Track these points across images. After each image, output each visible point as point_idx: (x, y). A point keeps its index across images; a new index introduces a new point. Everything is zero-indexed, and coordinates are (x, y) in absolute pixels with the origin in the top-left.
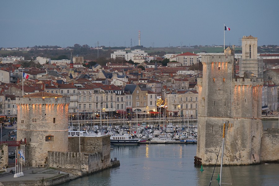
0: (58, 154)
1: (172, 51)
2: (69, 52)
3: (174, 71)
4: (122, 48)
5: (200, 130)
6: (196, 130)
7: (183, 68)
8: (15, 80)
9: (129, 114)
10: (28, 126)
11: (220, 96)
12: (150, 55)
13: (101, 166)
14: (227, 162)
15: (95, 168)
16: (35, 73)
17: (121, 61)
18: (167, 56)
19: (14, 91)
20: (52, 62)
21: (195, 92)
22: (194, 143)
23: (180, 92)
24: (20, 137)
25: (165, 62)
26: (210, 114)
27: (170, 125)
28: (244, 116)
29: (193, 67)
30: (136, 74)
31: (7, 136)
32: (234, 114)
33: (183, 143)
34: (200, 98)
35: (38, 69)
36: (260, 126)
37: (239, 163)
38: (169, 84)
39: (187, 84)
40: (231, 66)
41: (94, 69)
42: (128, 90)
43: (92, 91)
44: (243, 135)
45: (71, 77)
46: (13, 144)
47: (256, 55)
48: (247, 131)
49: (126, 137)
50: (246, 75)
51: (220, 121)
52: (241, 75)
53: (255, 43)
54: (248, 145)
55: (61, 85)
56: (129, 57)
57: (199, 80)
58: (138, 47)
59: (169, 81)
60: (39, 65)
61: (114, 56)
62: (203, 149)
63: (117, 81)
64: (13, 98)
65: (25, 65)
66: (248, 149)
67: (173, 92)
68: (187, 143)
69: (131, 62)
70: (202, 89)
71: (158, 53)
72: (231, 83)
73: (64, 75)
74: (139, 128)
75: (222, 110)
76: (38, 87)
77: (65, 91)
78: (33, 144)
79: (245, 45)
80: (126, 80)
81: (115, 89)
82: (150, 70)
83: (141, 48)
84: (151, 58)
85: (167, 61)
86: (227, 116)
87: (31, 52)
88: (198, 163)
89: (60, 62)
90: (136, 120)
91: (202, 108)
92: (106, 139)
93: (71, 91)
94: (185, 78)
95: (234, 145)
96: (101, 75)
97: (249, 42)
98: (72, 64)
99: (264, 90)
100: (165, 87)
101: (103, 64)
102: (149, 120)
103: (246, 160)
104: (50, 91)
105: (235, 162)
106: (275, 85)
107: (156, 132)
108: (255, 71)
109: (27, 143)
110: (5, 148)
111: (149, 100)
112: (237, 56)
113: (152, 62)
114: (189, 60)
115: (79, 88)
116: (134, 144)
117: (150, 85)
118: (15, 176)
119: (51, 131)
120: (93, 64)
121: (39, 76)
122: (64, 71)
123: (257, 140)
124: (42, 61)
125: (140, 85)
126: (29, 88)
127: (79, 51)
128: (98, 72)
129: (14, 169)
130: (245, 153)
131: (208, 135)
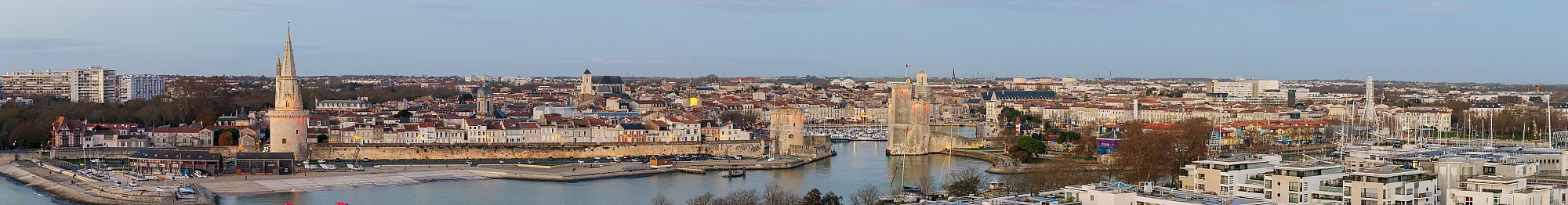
0: (796, 147)
1: (871, 80)
2: (804, 80)
3: (872, 93)
4: (838, 78)
5: (890, 133)
6: (887, 132)
7: (878, 91)
8: (769, 98)
9: (843, 121)
10: (778, 128)
11: (903, 110)
12: (856, 83)
13: (825, 155)
14: (907, 153)
15: (821, 156)
16: (781, 94)
17: (837, 86)
18: (867, 84)
19: (769, 106)
20: (793, 87)
21: (886, 107)
22: (885, 141)
23: (876, 107)
24: (772, 136)
25: (867, 87)
26: (896, 122)
27: (870, 129)
28: (918, 123)
29: (884, 91)
30: (847, 95)
31: (764, 135)
32: (912, 122)
33: (878, 140)
34: (889, 111)
35: (783, 91)
36: (929, 130)
37: (915, 154)
38: (869, 102)
39: (881, 102)
40: (910, 91)
41: (820, 92)
42: (842, 105)
43: (818, 106)
44: (917, 135)
45: (805, 96)
46: (767, 140)
47: (926, 84)
48: (921, 132)
49: (841, 136)
50: (920, 97)
51: (904, 126)
52: (916, 96)
53: (925, 76)
54: (921, 142)
55: (798, 101)
56: (843, 84)
57: (889, 99)
58: (848, 78)
59: (869, 100)
60: (784, 89)
61: (832, 83)
62: (891, 145)
63: (834, 100)
64: (768, 110)
65: (775, 88)
66: (921, 145)
67: (872, 107)
68: (880, 141)
69: (844, 87)
70: (891, 105)
71: (861, 82)
72: (910, 102)
73: (800, 95)
74: (850, 131)
75: (904, 119)
76: (783, 103)
77: (801, 105)
78: (780, 140)
79: (919, 77)
80: (841, 99)
81: (833, 104)
82: (856, 93)
83: (850, 78)
84: (858, 85)
85: (868, 86)
86: (907, 123)
87: (779, 80)
88: (888, 153)
89: (797, 87)
90: (847, 125)
91: (891, 117)
92: (828, 137)
93: (805, 105)
94: (879, 98)
95: (911, 142)
96: (825, 96)
97: (921, 75)
98: (805, 88)
99: (931, 106)
100: (867, 104)
101: (826, 89)
102: (856, 125)
103: (919, 152)
104: (791, 105)
105: (912, 153)
106: (938, 103)
107: (861, 133)
108: (925, 94)
109: (777, 139)
110: (763, 142)
111: (856, 112)
112: (914, 84)
113: (858, 87)
114: (882, 86)
115: (810, 104)
116: (847, 141)
117: (857, 102)
118: (769, 160)
119: (792, 132)
120: (819, 88)
121: (784, 96)
122: (800, 92)
123: (927, 139)
124: (786, 86)
125: (850, 102)
126: (777, 104)
127: (809, 79)
128: (823, 93)
129: (768, 156)
130: (918, 147)
131: (895, 135)
